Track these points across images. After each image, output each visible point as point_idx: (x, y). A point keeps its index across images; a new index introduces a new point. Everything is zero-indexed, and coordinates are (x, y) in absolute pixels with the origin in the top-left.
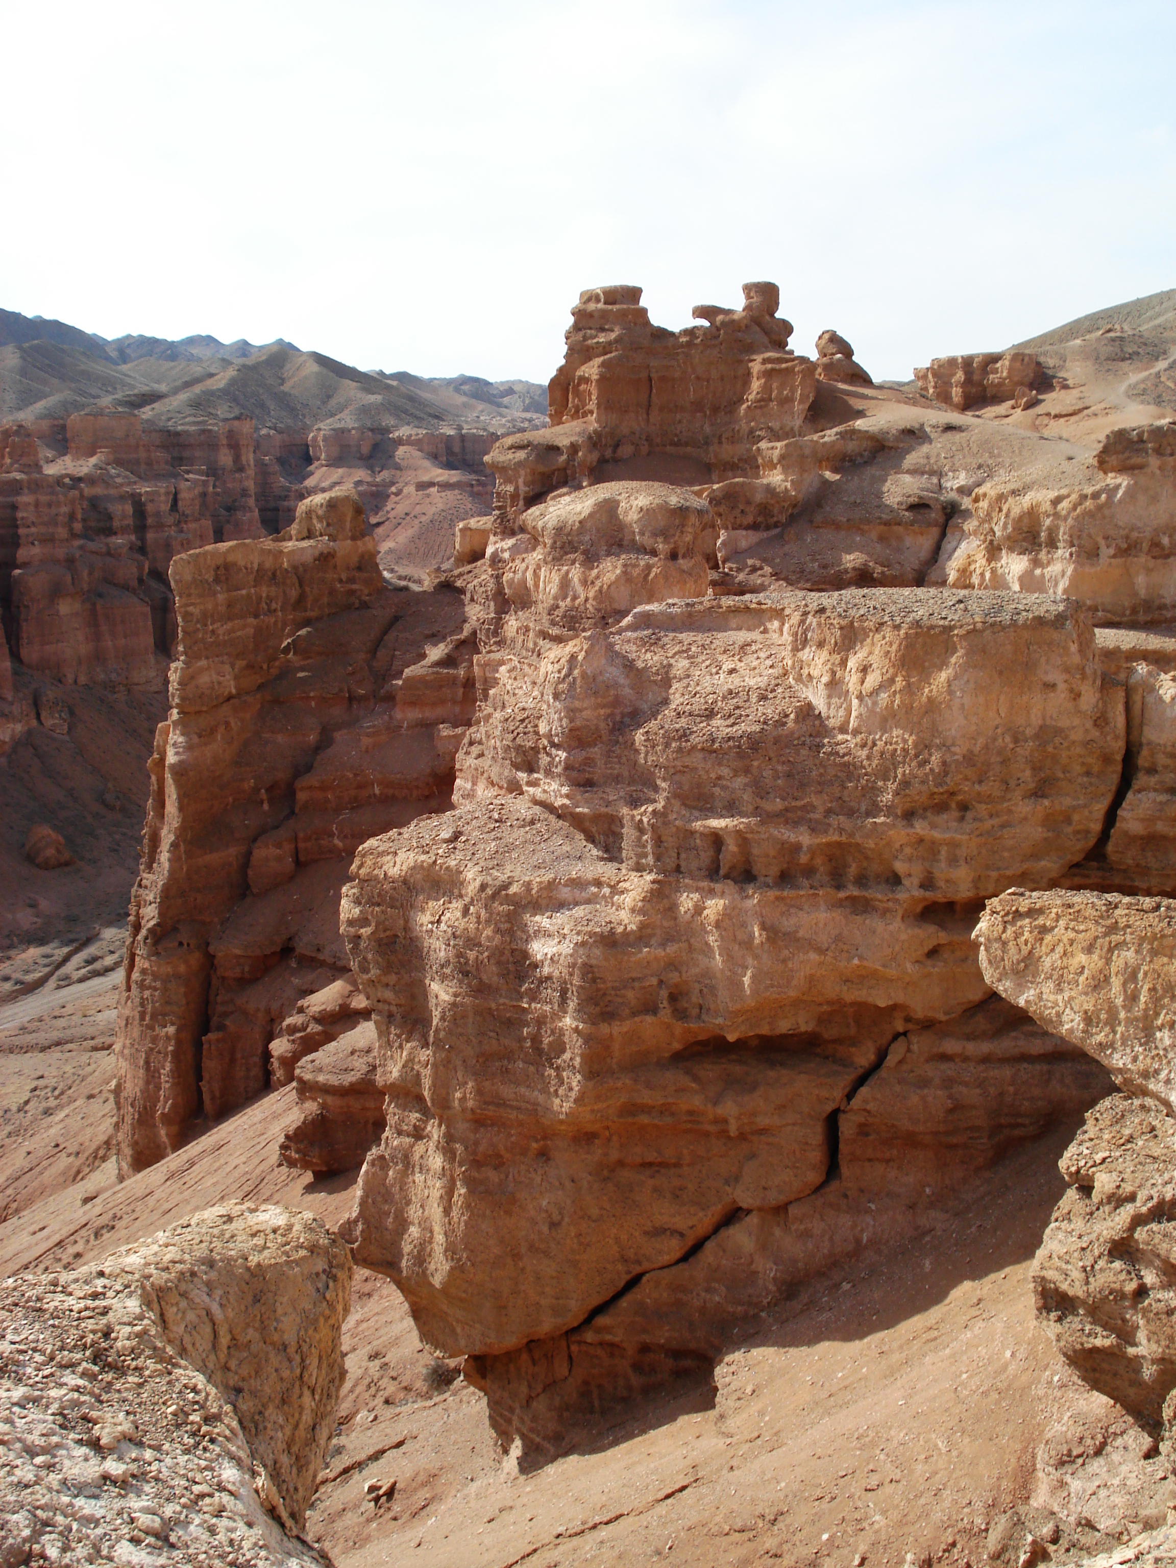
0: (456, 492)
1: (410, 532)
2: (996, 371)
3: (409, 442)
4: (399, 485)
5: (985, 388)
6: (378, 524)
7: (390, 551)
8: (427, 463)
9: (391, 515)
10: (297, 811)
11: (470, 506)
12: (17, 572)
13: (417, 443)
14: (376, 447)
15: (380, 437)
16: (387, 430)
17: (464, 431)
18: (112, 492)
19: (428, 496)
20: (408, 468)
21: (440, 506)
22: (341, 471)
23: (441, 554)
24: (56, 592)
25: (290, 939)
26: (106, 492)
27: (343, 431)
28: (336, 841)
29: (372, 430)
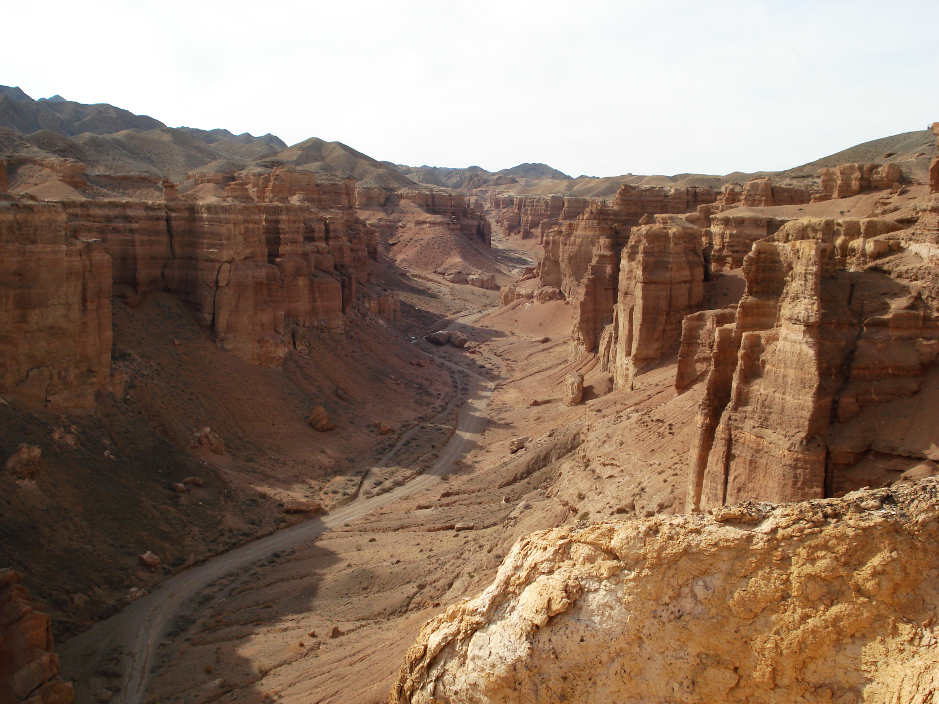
0: (440, 228)
1: (415, 250)
2: (878, 173)
3: (407, 197)
4: (405, 222)
5: (870, 182)
6: (394, 244)
7: (404, 260)
8: (419, 210)
9: (401, 239)
10: (850, 379)
11: (449, 236)
12: (278, 260)
13: (412, 198)
14: (387, 199)
15: (389, 193)
16: (392, 190)
17: (434, 193)
18: (313, 216)
19: (423, 229)
20: (408, 212)
21: (432, 235)
22: (368, 212)
23: (436, 263)
24: (298, 273)
25: (869, 446)
26: (309, 216)
27: (369, 189)
28: (874, 396)
29: (385, 189)
